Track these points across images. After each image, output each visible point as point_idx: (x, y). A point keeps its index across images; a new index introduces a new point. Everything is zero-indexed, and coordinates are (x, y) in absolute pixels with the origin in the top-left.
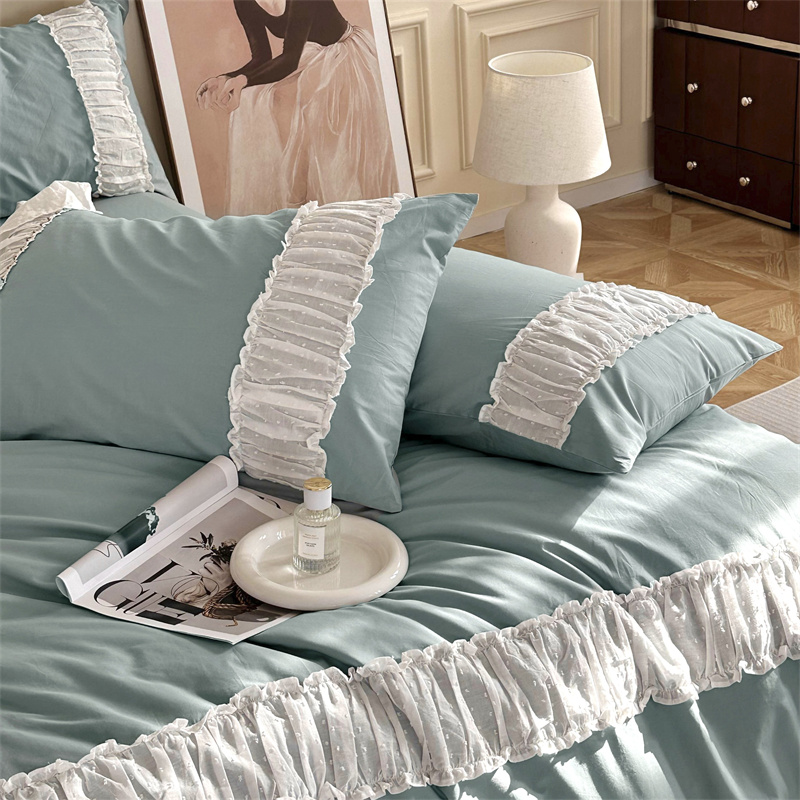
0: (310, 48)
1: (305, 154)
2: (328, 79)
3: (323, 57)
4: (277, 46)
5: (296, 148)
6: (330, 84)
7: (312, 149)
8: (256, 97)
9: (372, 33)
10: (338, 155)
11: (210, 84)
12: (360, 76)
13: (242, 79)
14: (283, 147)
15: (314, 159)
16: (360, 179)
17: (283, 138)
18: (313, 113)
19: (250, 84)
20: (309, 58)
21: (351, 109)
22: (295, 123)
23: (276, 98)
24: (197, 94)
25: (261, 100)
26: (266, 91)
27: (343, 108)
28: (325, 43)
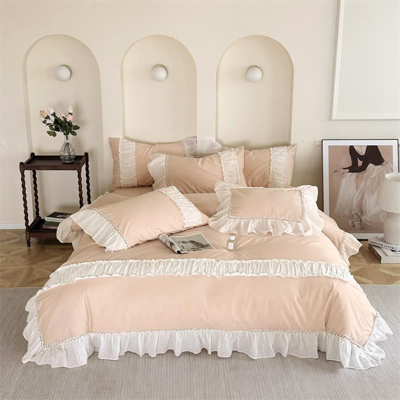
0: (370, 165)
1: (363, 194)
2: (375, 175)
3: (374, 169)
4: (360, 163)
7: (366, 193)
8: (351, 175)
9: (393, 164)
11: (338, 170)
14: (357, 191)
15: (366, 196)
17: (357, 188)
18: (368, 183)
19: (349, 172)
20: (370, 168)
21: (381, 184)
22: (362, 185)
23: (357, 177)
24: (333, 172)
25: (352, 177)
26: (355, 174)
27: (378, 184)
28: (376, 165)
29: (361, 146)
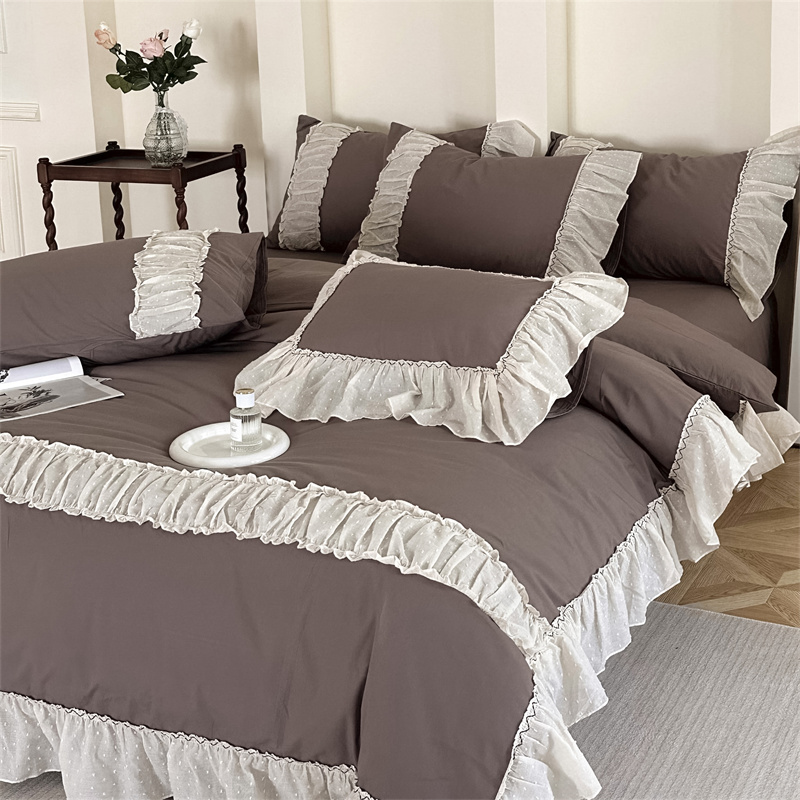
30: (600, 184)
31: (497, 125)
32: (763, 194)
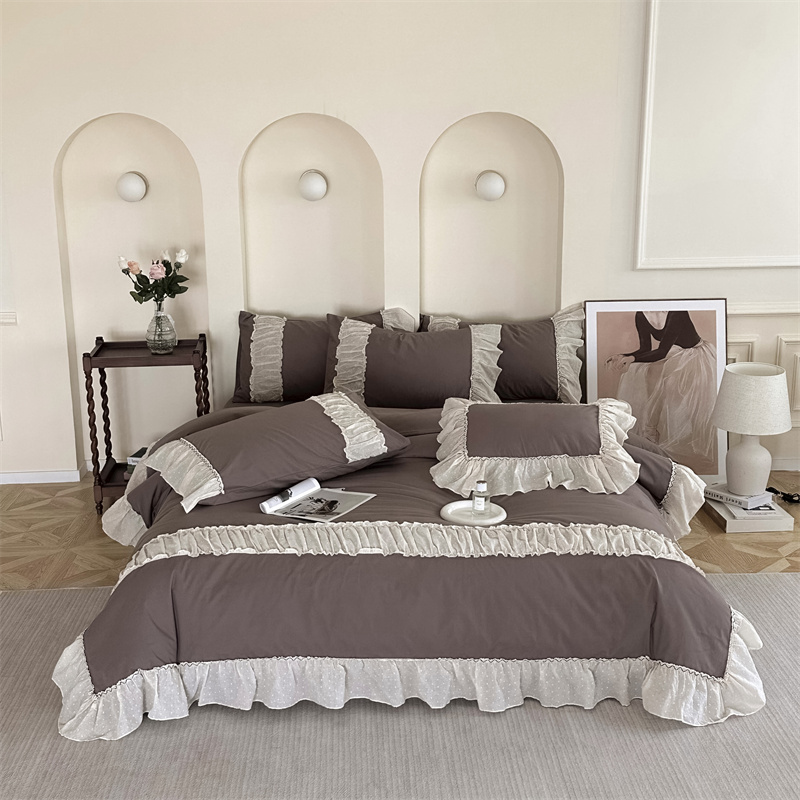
0: (675, 348)
1: (661, 402)
2: (683, 366)
3: (682, 354)
4: (655, 344)
5: (656, 398)
6: (684, 369)
7: (666, 401)
9: (715, 346)
10: (681, 407)
11: (613, 358)
12: (703, 368)
13: (632, 358)
14: (649, 396)
15: (666, 406)
16: (693, 422)
17: (650, 392)
18: (669, 382)
19: (635, 361)
20: (673, 353)
21: (694, 384)
22: (659, 385)
23: (650, 370)
24: (605, 361)
25: (640, 370)
26: (645, 366)
27: (689, 383)
28: (684, 348)
29: (657, 313)
30: (486, 346)
31: (387, 311)
32: (569, 345)
